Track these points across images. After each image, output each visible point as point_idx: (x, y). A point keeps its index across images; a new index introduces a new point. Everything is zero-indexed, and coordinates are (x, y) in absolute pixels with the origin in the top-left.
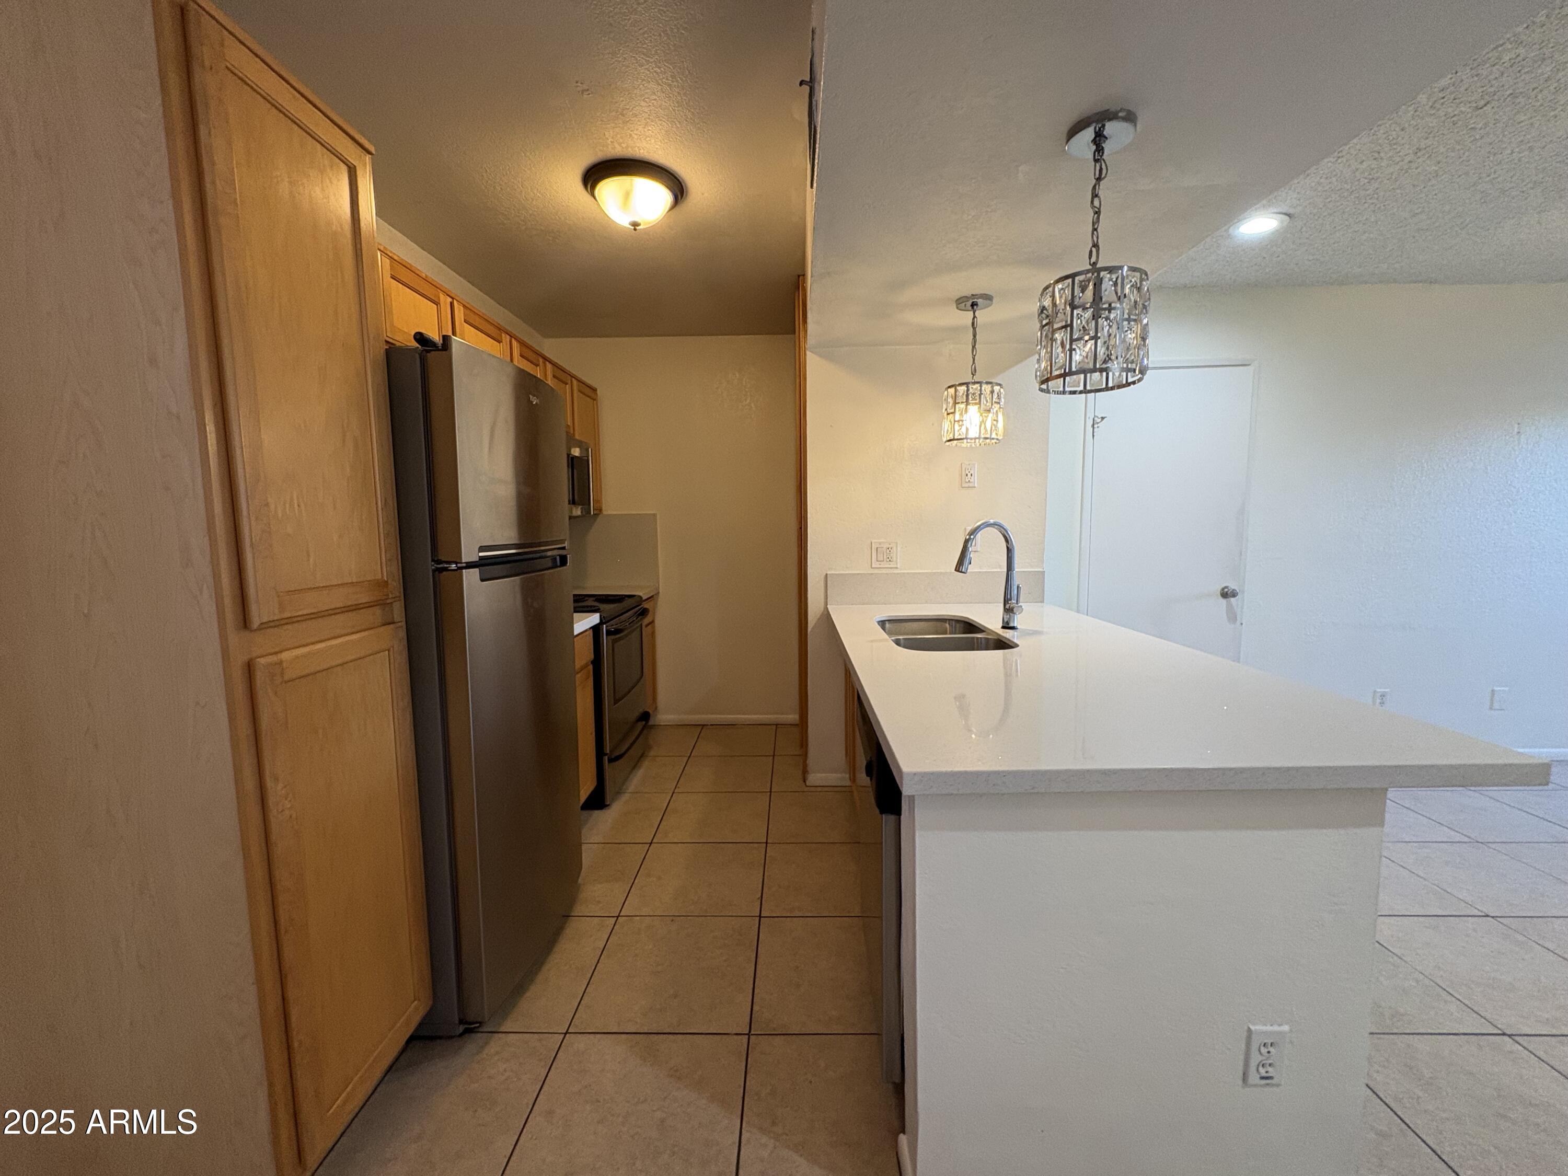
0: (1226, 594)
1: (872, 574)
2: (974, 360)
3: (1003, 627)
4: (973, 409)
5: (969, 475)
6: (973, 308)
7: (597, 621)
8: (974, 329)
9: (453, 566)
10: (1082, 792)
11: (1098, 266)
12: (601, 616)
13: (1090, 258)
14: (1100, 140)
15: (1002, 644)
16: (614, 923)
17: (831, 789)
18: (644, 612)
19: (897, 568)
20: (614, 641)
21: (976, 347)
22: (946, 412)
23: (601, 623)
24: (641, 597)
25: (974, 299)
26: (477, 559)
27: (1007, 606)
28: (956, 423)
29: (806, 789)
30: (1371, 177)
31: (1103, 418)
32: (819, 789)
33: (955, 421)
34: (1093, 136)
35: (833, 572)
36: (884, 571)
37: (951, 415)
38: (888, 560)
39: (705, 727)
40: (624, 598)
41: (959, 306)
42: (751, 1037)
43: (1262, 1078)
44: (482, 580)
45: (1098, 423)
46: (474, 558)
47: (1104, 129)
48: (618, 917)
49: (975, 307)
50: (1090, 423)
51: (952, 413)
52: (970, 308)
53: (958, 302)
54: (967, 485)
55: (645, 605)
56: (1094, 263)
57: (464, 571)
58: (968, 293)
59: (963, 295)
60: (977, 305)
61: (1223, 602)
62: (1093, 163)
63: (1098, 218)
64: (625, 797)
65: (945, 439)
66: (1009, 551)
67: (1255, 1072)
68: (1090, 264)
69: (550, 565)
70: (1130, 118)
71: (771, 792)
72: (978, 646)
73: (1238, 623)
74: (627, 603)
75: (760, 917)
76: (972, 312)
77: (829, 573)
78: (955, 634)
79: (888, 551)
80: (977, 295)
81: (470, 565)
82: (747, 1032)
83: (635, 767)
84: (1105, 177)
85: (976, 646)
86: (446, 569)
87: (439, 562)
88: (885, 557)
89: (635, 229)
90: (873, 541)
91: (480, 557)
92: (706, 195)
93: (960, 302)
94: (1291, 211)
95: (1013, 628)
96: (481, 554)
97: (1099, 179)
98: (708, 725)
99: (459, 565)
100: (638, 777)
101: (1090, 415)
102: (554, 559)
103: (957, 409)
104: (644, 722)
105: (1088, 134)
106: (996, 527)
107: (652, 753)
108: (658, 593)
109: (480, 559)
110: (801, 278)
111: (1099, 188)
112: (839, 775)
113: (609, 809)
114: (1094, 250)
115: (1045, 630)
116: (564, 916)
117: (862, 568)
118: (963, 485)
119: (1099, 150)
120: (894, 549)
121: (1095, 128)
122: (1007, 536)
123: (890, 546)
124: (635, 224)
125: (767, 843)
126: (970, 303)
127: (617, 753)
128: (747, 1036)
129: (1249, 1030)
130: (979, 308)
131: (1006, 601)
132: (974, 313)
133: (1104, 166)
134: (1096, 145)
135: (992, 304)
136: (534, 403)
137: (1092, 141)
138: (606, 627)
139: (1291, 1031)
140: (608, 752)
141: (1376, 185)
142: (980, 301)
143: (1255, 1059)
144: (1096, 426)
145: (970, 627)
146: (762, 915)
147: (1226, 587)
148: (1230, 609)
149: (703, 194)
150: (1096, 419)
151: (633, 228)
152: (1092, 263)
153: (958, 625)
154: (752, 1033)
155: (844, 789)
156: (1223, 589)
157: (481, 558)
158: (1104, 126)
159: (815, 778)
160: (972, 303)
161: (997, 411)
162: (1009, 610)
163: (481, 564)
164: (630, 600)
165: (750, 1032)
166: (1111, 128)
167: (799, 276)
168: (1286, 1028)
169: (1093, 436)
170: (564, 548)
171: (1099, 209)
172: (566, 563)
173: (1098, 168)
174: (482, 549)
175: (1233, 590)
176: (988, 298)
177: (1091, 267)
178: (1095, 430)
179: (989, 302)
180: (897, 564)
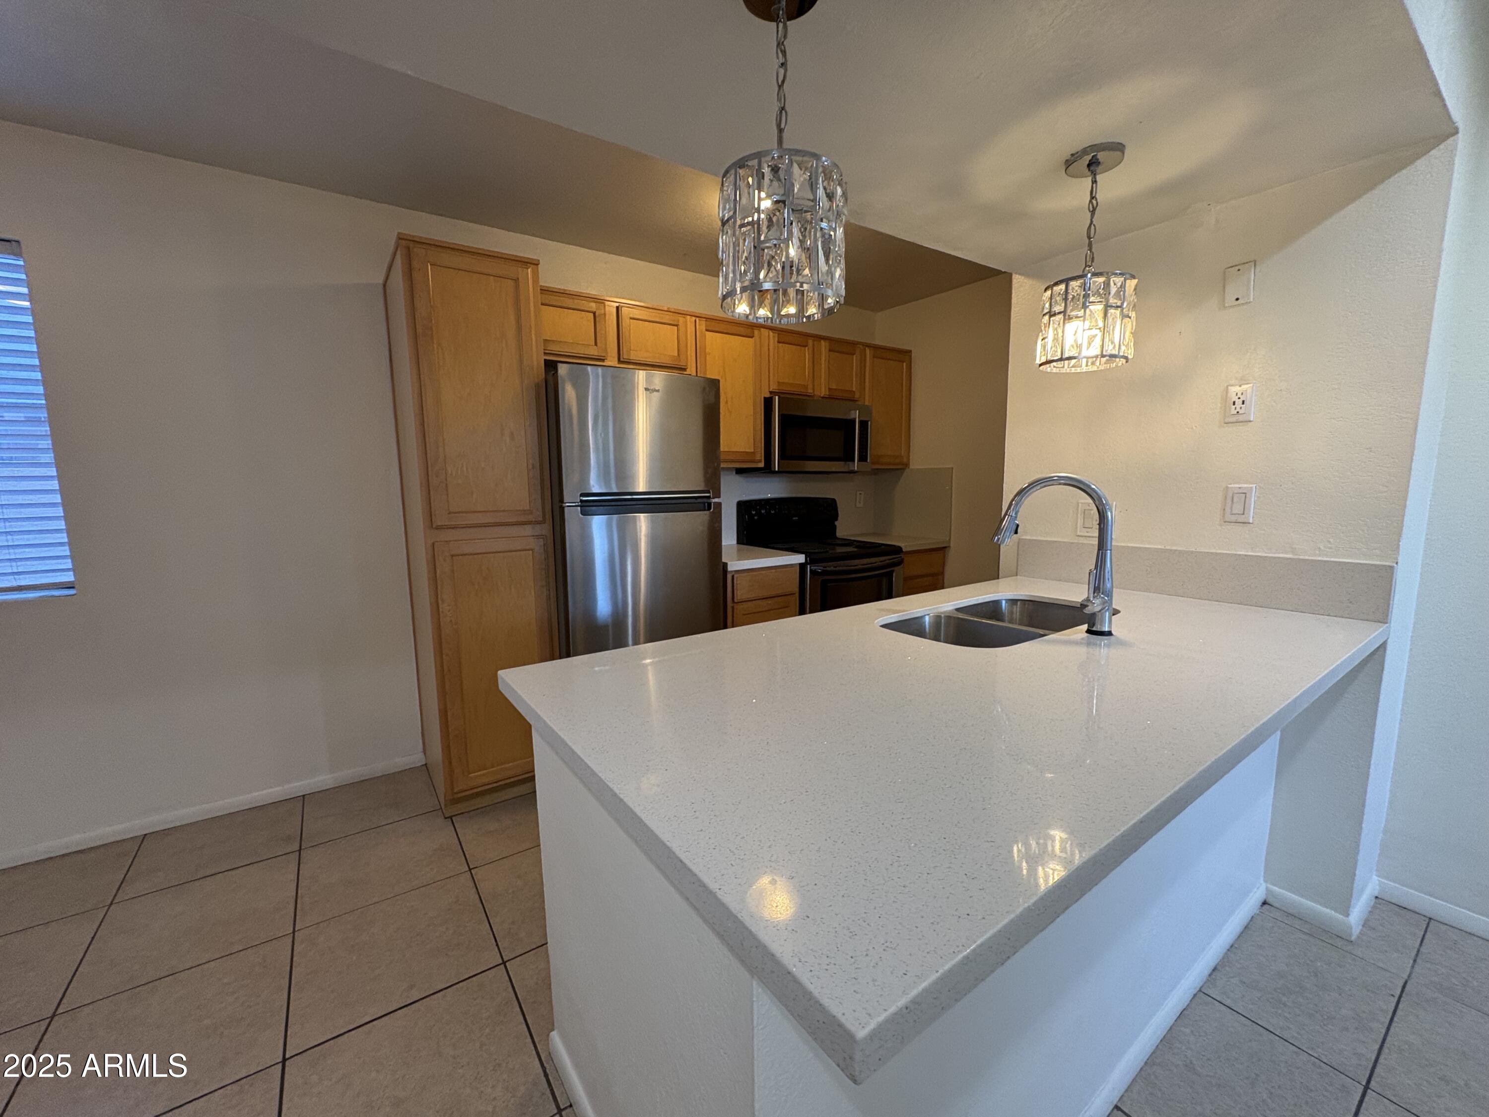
1: (1074, 543)
5: (1239, 402)
6: (1091, 170)
7: (802, 560)
12: (807, 556)
23: (807, 563)
24: (900, 547)
26: (579, 501)
36: (1091, 541)
52: (1088, 172)
54: (1234, 419)
57: (567, 508)
60: (1096, 163)
96: (582, 498)
108: (949, 547)
118: (1229, 420)
126: (1085, 162)
130: (1101, 167)
132: (1093, 180)
138: (812, 567)
142: (1101, 156)
157: (582, 501)
174: (583, 495)
176: (1119, 148)
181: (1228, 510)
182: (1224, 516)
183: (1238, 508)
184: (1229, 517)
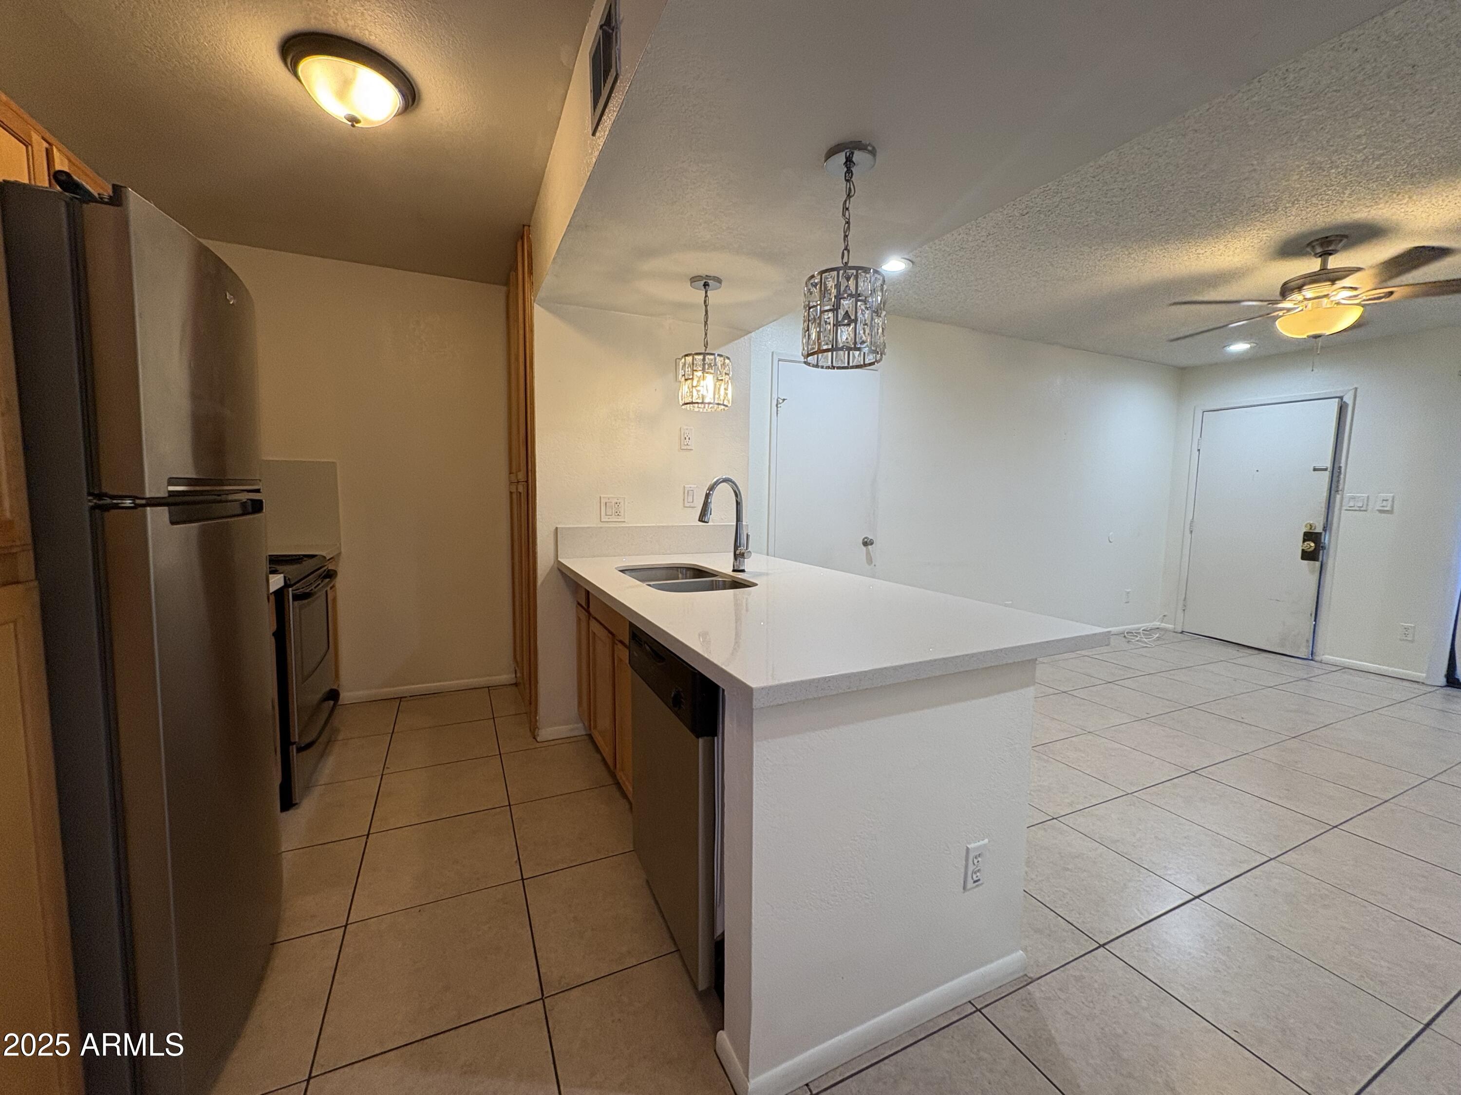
0: (866, 543)
1: (601, 528)
2: (706, 334)
3: (734, 571)
4: (710, 379)
5: (687, 438)
6: (705, 288)
7: (282, 584)
8: (706, 306)
9: (128, 503)
10: (881, 686)
11: (849, 265)
12: (285, 577)
13: (843, 258)
14: (850, 164)
15: (736, 584)
16: (342, 934)
17: (563, 741)
18: (331, 575)
19: (624, 522)
20: (301, 608)
21: (708, 322)
22: (683, 378)
23: (287, 585)
24: (325, 557)
25: (707, 279)
26: (166, 495)
27: (738, 552)
28: (694, 388)
29: (538, 745)
30: (961, 246)
31: (784, 400)
32: (553, 743)
33: (693, 387)
34: (844, 160)
35: (563, 526)
36: (612, 525)
37: (689, 381)
38: (616, 514)
39: (402, 699)
40: (302, 559)
41: (693, 284)
42: (546, 1000)
43: (975, 882)
44: (173, 523)
45: (780, 404)
46: (163, 494)
47: (853, 155)
48: (346, 926)
49: (707, 287)
50: (774, 403)
51: (690, 379)
52: (703, 288)
53: (693, 280)
54: (685, 448)
55: (331, 567)
56: (846, 263)
57: (148, 508)
58: (703, 273)
59: (699, 275)
60: (708, 285)
61: (864, 548)
62: (845, 183)
63: (849, 227)
64: (317, 792)
65: (681, 403)
66: (738, 504)
67: (971, 878)
68: (843, 263)
69: (239, 511)
70: (873, 153)
71: (500, 754)
72: (716, 587)
73: (873, 564)
74: (309, 565)
75: (523, 879)
76: (704, 292)
77: (558, 526)
78: (686, 579)
79: (616, 505)
80: (710, 277)
81: (155, 502)
82: (540, 997)
83: (323, 755)
84: (853, 195)
85: (714, 587)
86: (117, 507)
87: (100, 496)
88: (614, 511)
89: (353, 126)
90: (602, 496)
91: (169, 492)
92: (441, 111)
93: (694, 280)
94: (914, 260)
95: (743, 571)
96: (171, 488)
97: (849, 196)
98: (406, 697)
99: (138, 501)
100: (329, 767)
101: (775, 396)
102: (243, 505)
103: (695, 377)
104: (332, 703)
105: (841, 158)
106: (730, 483)
107: (340, 737)
108: (339, 554)
109: (170, 496)
110: (526, 228)
111: (849, 203)
112: (571, 726)
113: (297, 808)
114: (846, 252)
115: (770, 572)
116: (271, 944)
117: (591, 522)
118: (683, 448)
119: (849, 171)
120: (622, 504)
121: (846, 153)
122: (738, 492)
123: (618, 501)
124: (354, 120)
125: (510, 805)
126: (702, 283)
127: (308, 740)
128: (541, 1001)
129: (968, 848)
130: (710, 288)
131: (736, 547)
132: (706, 292)
133: (852, 187)
134: (847, 168)
135: (720, 287)
136: (231, 303)
137: (844, 164)
138: (292, 590)
139: (989, 842)
140: (297, 740)
141: (963, 253)
142: (711, 282)
143: (971, 868)
144: (779, 406)
145: (699, 572)
146: (524, 877)
147: (866, 538)
148: (868, 553)
149: (438, 110)
150: (779, 400)
151: (350, 123)
152: (844, 262)
153: (688, 572)
154: (545, 996)
155: (575, 739)
156: (864, 539)
157: (172, 494)
158: (852, 153)
159: (546, 733)
160: (706, 283)
161: (728, 381)
162: (739, 556)
163: (171, 501)
164: (311, 561)
165: (543, 995)
166: (858, 156)
167: (524, 226)
168: (986, 841)
169: (777, 414)
170: (258, 491)
171: (849, 220)
172: (262, 509)
173: (848, 186)
174: (172, 481)
175: (871, 539)
176: (719, 281)
177: (842, 265)
178: (779, 409)
179: (719, 284)
180: (624, 518)
181: (686, 500)
182: (684, 503)
183: (690, 499)
184: (687, 505)
